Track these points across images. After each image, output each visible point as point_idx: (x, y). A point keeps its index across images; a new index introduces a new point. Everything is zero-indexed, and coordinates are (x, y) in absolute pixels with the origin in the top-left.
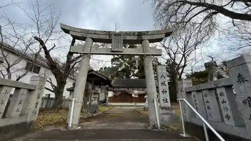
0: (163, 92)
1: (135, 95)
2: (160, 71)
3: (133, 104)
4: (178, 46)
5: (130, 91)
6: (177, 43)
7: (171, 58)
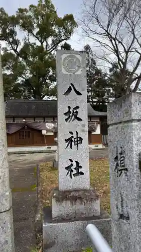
0: (69, 141)
1: (48, 131)
2: (64, 71)
3: (44, 148)
4: (134, 37)
5: (37, 124)
6: (133, 30)
7: (119, 59)
